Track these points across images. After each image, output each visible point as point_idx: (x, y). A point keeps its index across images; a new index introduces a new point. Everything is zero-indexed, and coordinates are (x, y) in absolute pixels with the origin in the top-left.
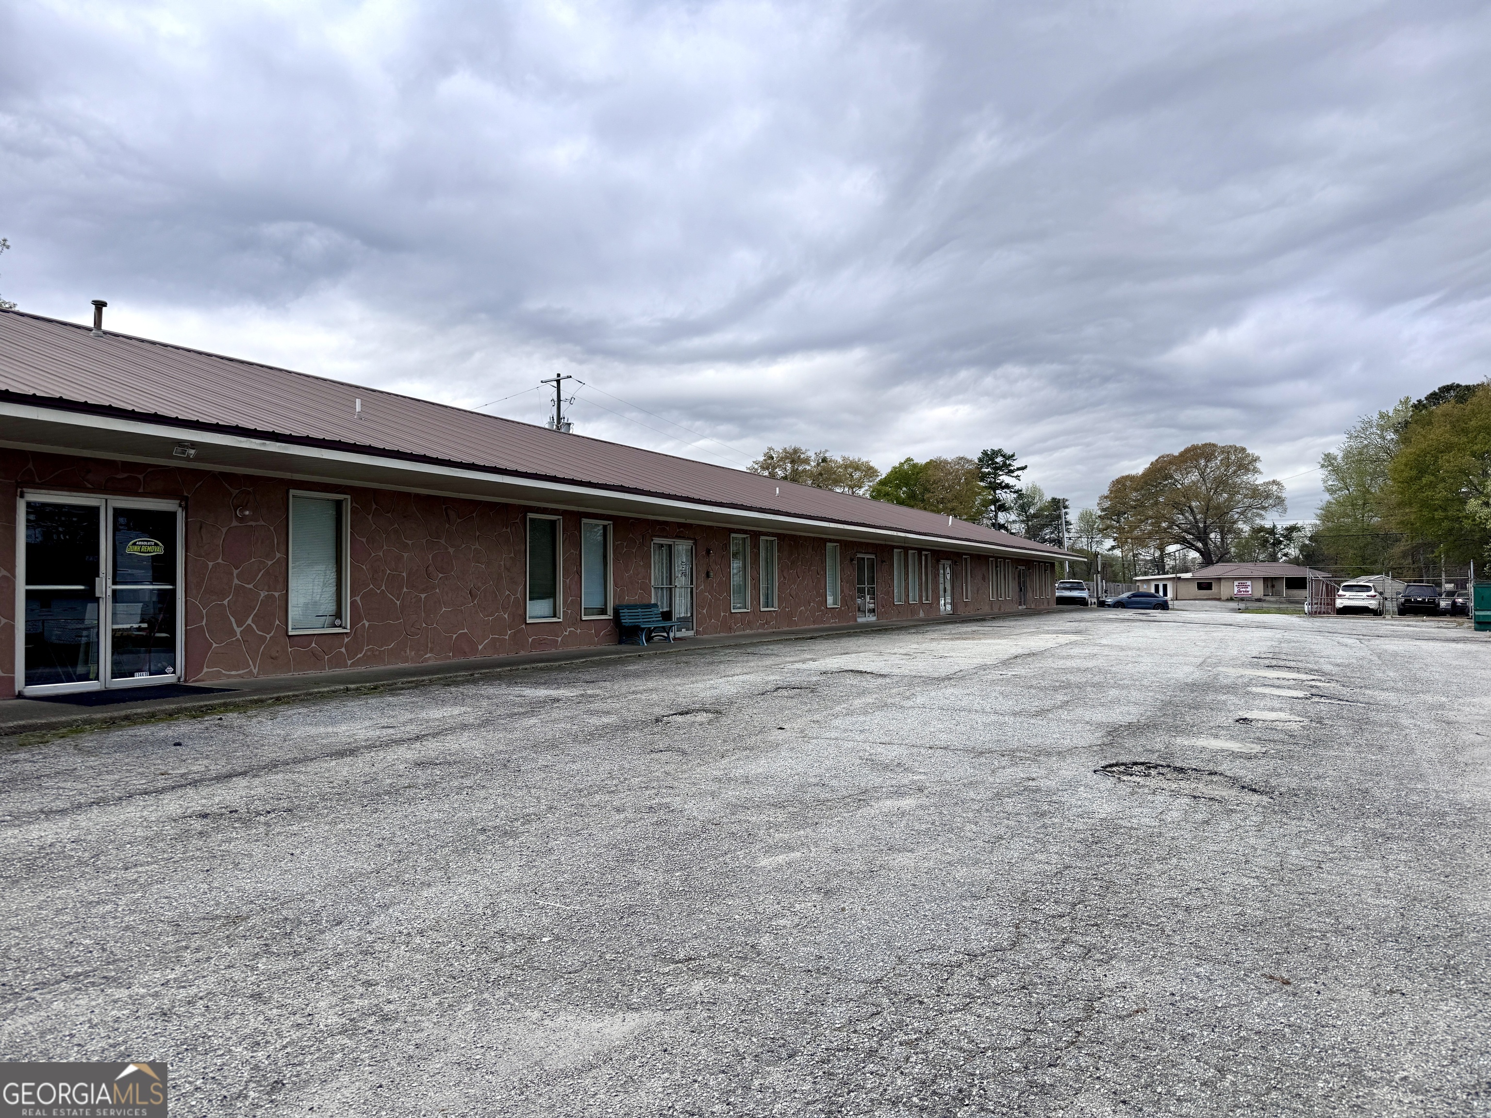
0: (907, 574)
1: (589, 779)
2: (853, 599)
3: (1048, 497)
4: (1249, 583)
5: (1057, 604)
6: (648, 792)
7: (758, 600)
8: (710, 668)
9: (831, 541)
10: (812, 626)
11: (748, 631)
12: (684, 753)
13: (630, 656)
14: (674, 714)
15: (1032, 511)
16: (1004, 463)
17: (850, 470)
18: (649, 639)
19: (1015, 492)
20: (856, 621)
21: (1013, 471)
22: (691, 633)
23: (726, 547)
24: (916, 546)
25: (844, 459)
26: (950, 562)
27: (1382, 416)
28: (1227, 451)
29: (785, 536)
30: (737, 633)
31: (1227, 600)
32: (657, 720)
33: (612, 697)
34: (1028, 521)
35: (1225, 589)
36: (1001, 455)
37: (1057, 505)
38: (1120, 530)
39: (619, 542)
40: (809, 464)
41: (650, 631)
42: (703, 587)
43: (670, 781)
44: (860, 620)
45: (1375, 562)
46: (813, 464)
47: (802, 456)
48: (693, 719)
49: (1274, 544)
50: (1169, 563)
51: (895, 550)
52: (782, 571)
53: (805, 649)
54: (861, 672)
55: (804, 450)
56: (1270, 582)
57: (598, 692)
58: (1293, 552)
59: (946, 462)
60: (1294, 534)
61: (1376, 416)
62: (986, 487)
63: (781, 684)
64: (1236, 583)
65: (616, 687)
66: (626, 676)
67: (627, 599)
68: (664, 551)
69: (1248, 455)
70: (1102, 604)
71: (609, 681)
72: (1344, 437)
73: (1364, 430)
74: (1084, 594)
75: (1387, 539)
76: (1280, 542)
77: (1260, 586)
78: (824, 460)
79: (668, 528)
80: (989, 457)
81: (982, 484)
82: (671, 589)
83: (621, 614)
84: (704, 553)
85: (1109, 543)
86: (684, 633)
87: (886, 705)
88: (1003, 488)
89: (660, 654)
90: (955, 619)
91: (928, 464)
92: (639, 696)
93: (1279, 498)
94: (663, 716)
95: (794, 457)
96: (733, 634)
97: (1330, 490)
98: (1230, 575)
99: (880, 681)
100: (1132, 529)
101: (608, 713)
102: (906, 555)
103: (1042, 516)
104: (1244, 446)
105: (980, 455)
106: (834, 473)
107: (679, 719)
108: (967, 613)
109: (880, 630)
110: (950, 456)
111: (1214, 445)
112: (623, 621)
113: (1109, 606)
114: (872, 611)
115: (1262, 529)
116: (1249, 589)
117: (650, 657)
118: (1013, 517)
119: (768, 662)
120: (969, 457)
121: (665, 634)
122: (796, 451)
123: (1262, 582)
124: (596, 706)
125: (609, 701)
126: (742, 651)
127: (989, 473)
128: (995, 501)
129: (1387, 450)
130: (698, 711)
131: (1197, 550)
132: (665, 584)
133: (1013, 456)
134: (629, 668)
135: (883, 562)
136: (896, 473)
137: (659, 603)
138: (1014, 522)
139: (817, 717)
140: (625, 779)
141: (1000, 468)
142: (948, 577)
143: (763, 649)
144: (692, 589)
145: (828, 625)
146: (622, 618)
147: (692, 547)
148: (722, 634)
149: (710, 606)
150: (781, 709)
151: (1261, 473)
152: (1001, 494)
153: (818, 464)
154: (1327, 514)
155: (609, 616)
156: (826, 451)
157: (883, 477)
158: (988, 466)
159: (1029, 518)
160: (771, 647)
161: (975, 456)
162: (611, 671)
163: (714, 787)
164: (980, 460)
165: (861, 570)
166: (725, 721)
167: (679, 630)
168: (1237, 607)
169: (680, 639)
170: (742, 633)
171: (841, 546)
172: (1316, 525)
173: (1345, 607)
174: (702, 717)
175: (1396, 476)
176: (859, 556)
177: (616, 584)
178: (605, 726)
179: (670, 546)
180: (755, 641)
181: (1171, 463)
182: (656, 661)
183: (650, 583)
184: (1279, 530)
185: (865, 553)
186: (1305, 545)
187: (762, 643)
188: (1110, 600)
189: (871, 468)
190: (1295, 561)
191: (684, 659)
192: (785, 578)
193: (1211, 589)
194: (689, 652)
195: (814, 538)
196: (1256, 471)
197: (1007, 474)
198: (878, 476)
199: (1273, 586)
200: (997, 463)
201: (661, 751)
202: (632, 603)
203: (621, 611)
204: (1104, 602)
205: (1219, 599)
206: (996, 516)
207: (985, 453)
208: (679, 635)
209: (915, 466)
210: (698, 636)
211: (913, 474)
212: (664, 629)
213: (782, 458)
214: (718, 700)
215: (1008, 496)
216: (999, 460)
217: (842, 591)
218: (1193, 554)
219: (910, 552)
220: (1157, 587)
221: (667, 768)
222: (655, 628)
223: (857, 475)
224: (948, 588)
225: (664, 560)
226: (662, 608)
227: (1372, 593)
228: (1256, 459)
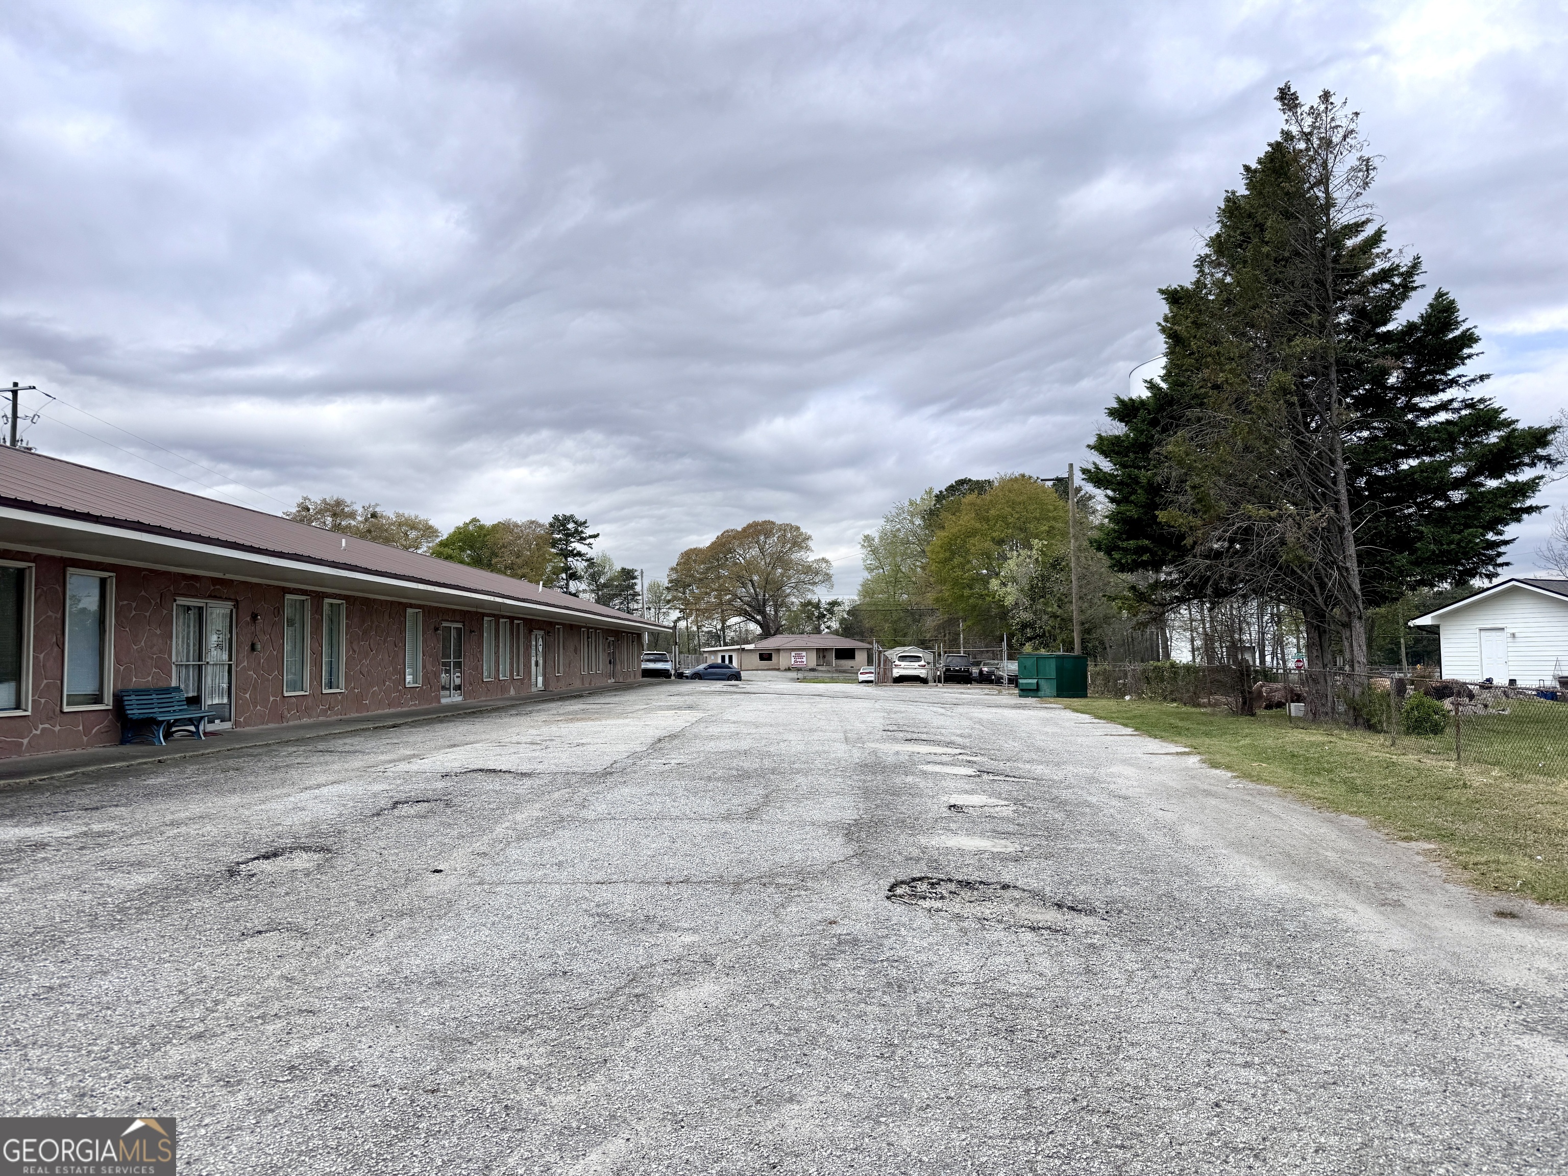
0: (497, 646)
1: (145, 1009)
2: (437, 676)
3: (618, 567)
4: (804, 654)
5: (643, 677)
6: (270, 1028)
7: (319, 680)
8: (277, 776)
9: (411, 606)
10: (387, 711)
11: (305, 720)
12: (304, 934)
13: (145, 763)
14: (255, 859)
15: (602, 581)
16: (576, 531)
17: (404, 528)
18: (168, 735)
19: (587, 560)
20: (439, 702)
21: (585, 539)
22: (227, 725)
23: (278, 611)
24: (508, 614)
25: (398, 515)
26: (542, 633)
27: (911, 503)
28: (785, 528)
29: (355, 598)
30: (291, 723)
31: (786, 670)
32: (232, 873)
33: (137, 834)
34: (599, 590)
35: (784, 660)
36: (573, 521)
37: (628, 574)
38: (686, 602)
39: (125, 602)
40: (354, 519)
41: (170, 725)
42: (245, 664)
43: (300, 1000)
44: (444, 701)
45: (905, 635)
46: (359, 518)
47: (346, 509)
48: (289, 865)
49: (819, 618)
50: (730, 634)
51: (486, 618)
52: (351, 643)
53: (396, 741)
54: (494, 771)
55: (349, 502)
56: (822, 652)
57: (110, 826)
58: (835, 625)
59: (516, 525)
60: (835, 609)
61: (907, 503)
62: (557, 554)
63: (398, 797)
64: (793, 654)
65: (139, 816)
66: (150, 795)
67: (135, 682)
68: (192, 616)
69: (801, 534)
70: (680, 676)
71: (123, 805)
72: (882, 522)
73: (898, 515)
74: (668, 666)
75: (915, 615)
76: (824, 616)
77: (814, 655)
78: (374, 515)
79: (198, 585)
80: (560, 523)
81: (553, 550)
82: (200, 667)
83: (126, 703)
84: (248, 619)
85: (675, 614)
86: (218, 726)
87: (562, 820)
88: (575, 556)
89: (191, 757)
90: (548, 696)
91: (495, 527)
92: (183, 829)
93: (828, 574)
94: (238, 864)
95: (336, 509)
96: (285, 724)
97: (869, 569)
98: (788, 646)
99: (528, 782)
100: (698, 599)
101: (140, 864)
102: (497, 624)
103: (612, 585)
104: (798, 525)
105: (551, 520)
106: (386, 530)
107: (266, 866)
108: (559, 689)
109: (473, 712)
110: (520, 519)
111: (773, 523)
112: (129, 712)
113: (687, 677)
114: (458, 688)
115: (809, 603)
116: (804, 659)
117: (176, 763)
118: (583, 586)
119: (357, 762)
120: (541, 521)
121: (192, 728)
122: (338, 503)
123: (815, 652)
124: (114, 852)
125: (135, 841)
126: (310, 748)
127: (560, 540)
128: (566, 569)
129: (915, 534)
130: (292, 850)
131: (757, 622)
132: (191, 659)
133: (585, 522)
134: (150, 782)
135: (471, 632)
136: (460, 533)
137: (182, 686)
138: (584, 591)
139: (478, 846)
140: (216, 1002)
141: (572, 535)
142: (540, 649)
143: (338, 744)
144: (230, 666)
145: (406, 709)
146: (127, 707)
147: (232, 611)
148: (271, 726)
149: (255, 688)
150: (421, 837)
151: (812, 551)
152: (572, 562)
153: (366, 520)
154: (867, 590)
155: (108, 703)
156: (377, 505)
157: (445, 537)
158: (559, 532)
159: (600, 587)
160: (348, 741)
161: (546, 519)
162: (120, 788)
163: (389, 1002)
164: (551, 525)
165: (446, 640)
166: (344, 864)
167: (211, 721)
168: (796, 677)
169: (212, 734)
170: (297, 722)
171: (424, 612)
172: (854, 601)
173: (901, 676)
174: (302, 861)
175: (934, 557)
176: (445, 624)
177: (118, 661)
178: (143, 892)
179: (201, 608)
180: (322, 734)
181: (734, 538)
182: (190, 769)
183: (170, 657)
184: (823, 605)
185: (451, 621)
186: (844, 619)
187: (335, 736)
188: (687, 672)
189: (431, 527)
190: (836, 633)
191: (231, 763)
192: (354, 651)
193: (771, 660)
194: (232, 753)
195: (392, 602)
196: (808, 549)
197: (579, 541)
198: (438, 536)
199: (824, 657)
200: (569, 529)
201: (260, 932)
202: (143, 687)
203: (126, 698)
204: (682, 673)
205: (778, 670)
206: (567, 584)
207: (556, 518)
208: (210, 728)
209: (482, 527)
210: (238, 729)
211: (479, 536)
212: (190, 721)
213: (321, 510)
214: (315, 830)
215: (579, 563)
216: (571, 526)
217: (424, 667)
218: (753, 627)
219: (502, 620)
220: (723, 658)
221: (287, 968)
222: (176, 721)
223: (413, 534)
224: (541, 662)
225: (192, 628)
226: (187, 693)
227: (922, 663)
228: (808, 538)
